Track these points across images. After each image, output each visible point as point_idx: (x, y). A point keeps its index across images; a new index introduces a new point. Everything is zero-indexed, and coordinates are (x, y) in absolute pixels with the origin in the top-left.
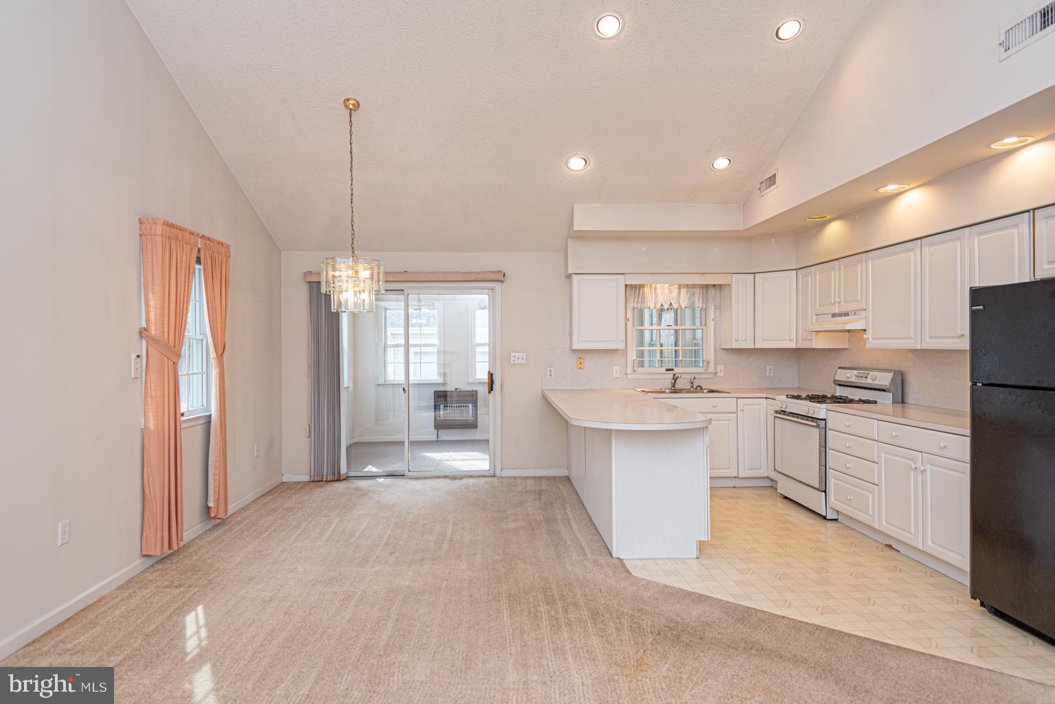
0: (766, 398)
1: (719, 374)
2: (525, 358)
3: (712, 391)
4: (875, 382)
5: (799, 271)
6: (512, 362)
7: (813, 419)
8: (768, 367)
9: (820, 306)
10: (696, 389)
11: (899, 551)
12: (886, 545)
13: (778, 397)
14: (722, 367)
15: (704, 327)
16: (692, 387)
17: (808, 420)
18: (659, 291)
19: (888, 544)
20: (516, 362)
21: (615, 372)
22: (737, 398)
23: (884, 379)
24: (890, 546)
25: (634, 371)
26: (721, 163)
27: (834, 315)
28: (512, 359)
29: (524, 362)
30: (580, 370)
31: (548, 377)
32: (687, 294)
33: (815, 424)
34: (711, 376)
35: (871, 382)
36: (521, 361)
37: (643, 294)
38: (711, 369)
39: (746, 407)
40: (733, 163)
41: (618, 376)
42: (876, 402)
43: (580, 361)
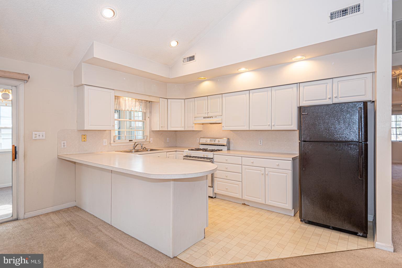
0: (176, 151)
1: (151, 142)
2: (44, 136)
3: (151, 150)
4: (220, 143)
5: (185, 100)
6: (34, 138)
7: (207, 158)
8: (167, 138)
9: (197, 114)
10: (143, 149)
11: (249, 205)
12: (242, 204)
13: (185, 151)
14: (152, 138)
15: (145, 121)
16: (142, 148)
17: (205, 159)
18: (127, 102)
19: (243, 203)
20: (38, 138)
21: (104, 143)
22: (167, 152)
23: (224, 141)
24: (244, 204)
25: (114, 142)
26: (174, 44)
27: (204, 118)
28: (34, 136)
29: (44, 138)
30: (84, 142)
31: (62, 147)
32: (139, 104)
33: (209, 160)
34: (148, 143)
35: (218, 143)
36: (41, 137)
37: (119, 102)
38: (148, 140)
39: (170, 155)
40: (179, 45)
41: (106, 145)
42: (222, 150)
43: (83, 137)
